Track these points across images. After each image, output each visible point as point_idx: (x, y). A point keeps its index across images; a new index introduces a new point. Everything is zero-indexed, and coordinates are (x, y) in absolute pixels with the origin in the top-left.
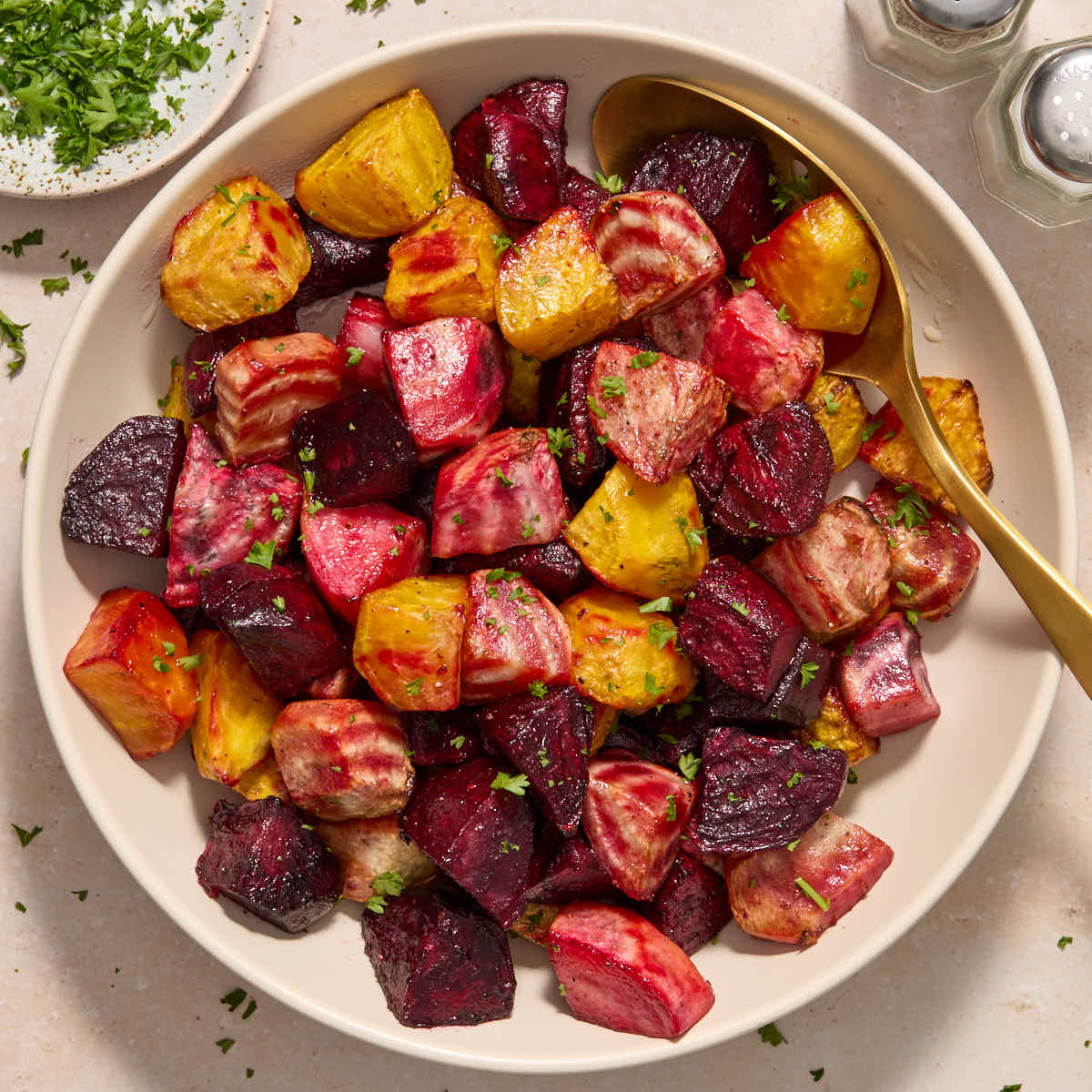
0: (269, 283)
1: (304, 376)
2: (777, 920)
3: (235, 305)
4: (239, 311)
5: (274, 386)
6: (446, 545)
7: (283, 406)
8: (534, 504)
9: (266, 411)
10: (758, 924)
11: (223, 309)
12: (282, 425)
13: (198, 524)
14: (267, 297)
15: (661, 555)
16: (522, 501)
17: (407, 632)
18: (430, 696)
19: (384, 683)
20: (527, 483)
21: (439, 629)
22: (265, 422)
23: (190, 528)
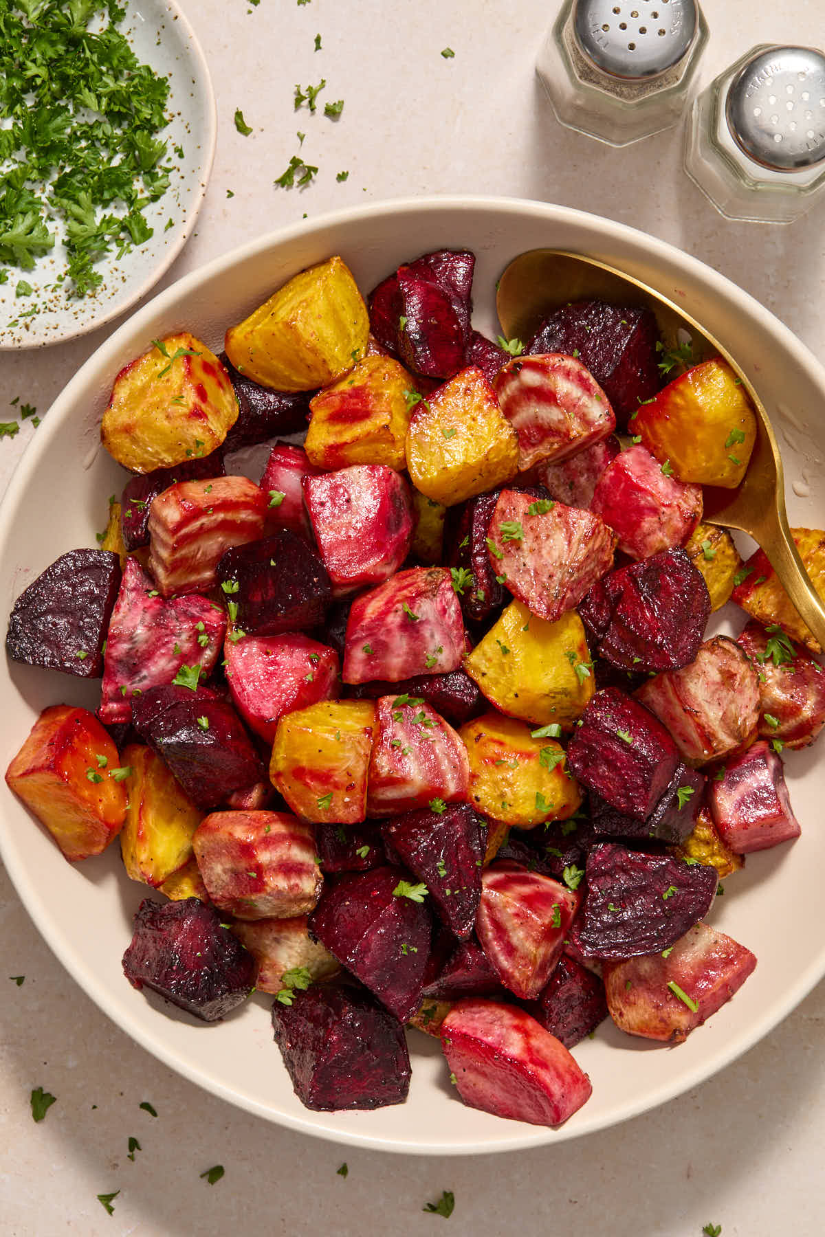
0: (200, 430)
1: (230, 516)
2: (650, 1019)
3: (169, 450)
4: (172, 456)
5: (203, 524)
6: (356, 673)
7: (210, 543)
8: (438, 637)
9: (194, 547)
10: (632, 1022)
11: (157, 453)
12: (209, 560)
13: (131, 649)
14: (198, 443)
15: (552, 686)
16: (427, 634)
17: (320, 751)
18: (339, 810)
19: (297, 797)
20: (432, 618)
21: (349, 750)
22: (194, 556)
23: (123, 652)
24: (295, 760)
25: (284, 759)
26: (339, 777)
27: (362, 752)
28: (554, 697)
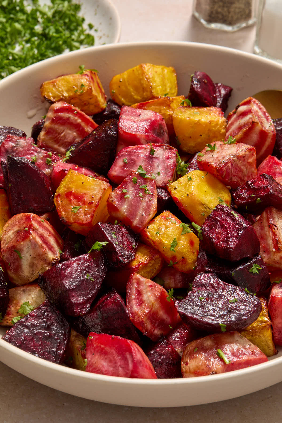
0: (85, 80)
1: (83, 124)
2: (202, 365)
3: (68, 91)
4: (68, 94)
5: (70, 117)
7: (70, 132)
8: (160, 168)
10: (191, 367)
11: (62, 91)
12: (66, 142)
13: (15, 147)
14: (82, 85)
15: (207, 203)
16: (156, 165)
17: (83, 183)
18: (81, 215)
19: (63, 207)
20: (161, 158)
21: (97, 186)
22: (60, 134)
23: (11, 146)
24: (69, 188)
25: (65, 187)
26: (87, 199)
27: (103, 188)
28: (205, 208)
